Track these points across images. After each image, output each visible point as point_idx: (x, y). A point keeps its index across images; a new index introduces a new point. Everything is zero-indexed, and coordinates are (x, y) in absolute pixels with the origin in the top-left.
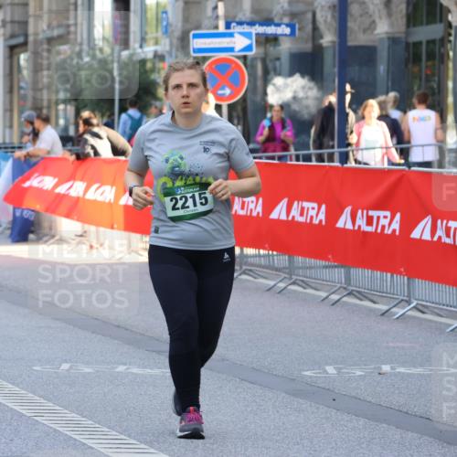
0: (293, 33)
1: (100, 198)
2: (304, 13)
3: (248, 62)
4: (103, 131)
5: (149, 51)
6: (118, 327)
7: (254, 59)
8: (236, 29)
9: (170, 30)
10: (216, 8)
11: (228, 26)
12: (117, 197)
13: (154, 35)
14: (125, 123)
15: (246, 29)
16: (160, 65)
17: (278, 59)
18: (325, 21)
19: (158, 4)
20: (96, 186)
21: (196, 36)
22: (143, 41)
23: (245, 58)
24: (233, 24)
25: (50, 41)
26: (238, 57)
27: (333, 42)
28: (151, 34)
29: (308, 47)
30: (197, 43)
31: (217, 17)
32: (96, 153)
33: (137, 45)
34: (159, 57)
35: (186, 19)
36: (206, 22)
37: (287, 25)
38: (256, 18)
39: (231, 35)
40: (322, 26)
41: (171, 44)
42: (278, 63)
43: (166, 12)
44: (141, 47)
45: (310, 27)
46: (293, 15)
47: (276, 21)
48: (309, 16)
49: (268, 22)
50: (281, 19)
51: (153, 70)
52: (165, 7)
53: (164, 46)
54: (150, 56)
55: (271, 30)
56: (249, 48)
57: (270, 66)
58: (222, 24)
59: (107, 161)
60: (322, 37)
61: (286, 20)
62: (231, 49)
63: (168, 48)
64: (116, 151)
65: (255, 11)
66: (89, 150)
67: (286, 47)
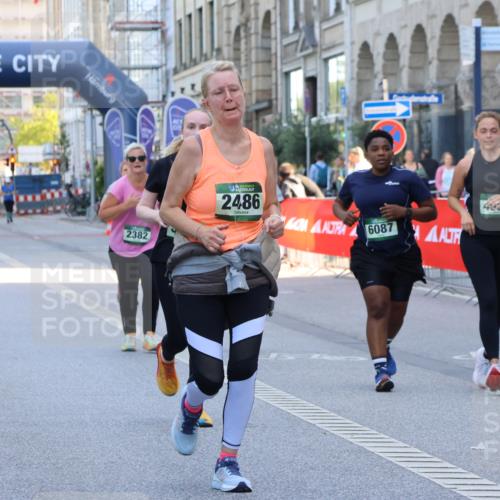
0: (440, 101)
1: (297, 229)
2: (448, 86)
3: (407, 124)
4: (299, 178)
5: (331, 118)
6: (313, 325)
7: (411, 122)
8: (396, 99)
9: (347, 101)
10: (381, 84)
11: (391, 97)
12: (309, 227)
13: (336, 105)
14: (314, 172)
15: (405, 99)
16: (340, 128)
17: (429, 121)
18: (465, 91)
19: (338, 82)
20: (293, 219)
21: (367, 105)
22: (327, 110)
23: (404, 120)
24: (395, 96)
25: (258, 112)
26: (399, 120)
27: (471, 108)
28: (333, 104)
29: (451, 111)
30: (367, 111)
31: (383, 91)
32: (294, 195)
33: (323, 114)
34: (340, 122)
35: (359, 93)
36: (374, 95)
37: (436, 95)
38: (412, 91)
39: (394, 104)
40: (462, 95)
41: (349, 112)
42: (429, 125)
43: (343, 88)
44: (326, 114)
45: (453, 97)
46: (440, 88)
47: (428, 92)
48: (452, 88)
49: (421, 93)
50: (431, 90)
51: (335, 131)
52: (343, 84)
53: (343, 113)
54: (333, 121)
55: (423, 99)
56: (407, 113)
57: (424, 126)
58: (386, 96)
59: (302, 201)
60: (462, 103)
61: (435, 92)
62: (394, 115)
63: (345, 115)
64: (309, 193)
65: (411, 85)
66: (289, 193)
67: (435, 112)
